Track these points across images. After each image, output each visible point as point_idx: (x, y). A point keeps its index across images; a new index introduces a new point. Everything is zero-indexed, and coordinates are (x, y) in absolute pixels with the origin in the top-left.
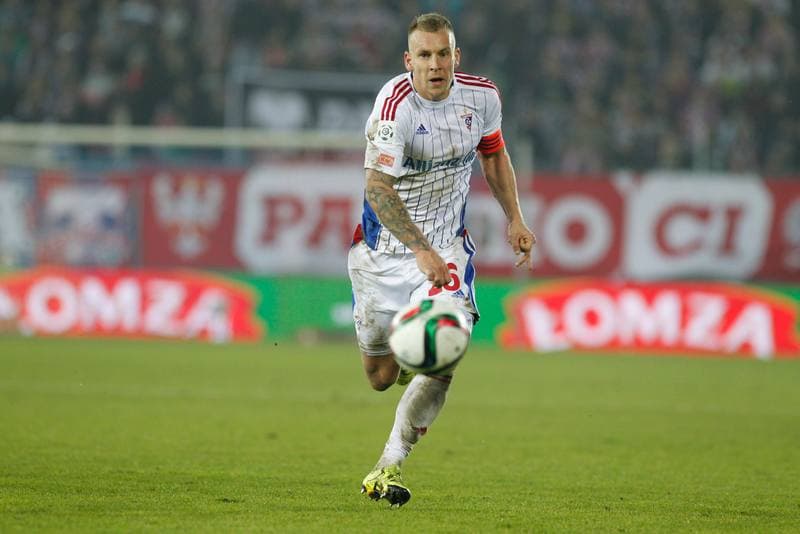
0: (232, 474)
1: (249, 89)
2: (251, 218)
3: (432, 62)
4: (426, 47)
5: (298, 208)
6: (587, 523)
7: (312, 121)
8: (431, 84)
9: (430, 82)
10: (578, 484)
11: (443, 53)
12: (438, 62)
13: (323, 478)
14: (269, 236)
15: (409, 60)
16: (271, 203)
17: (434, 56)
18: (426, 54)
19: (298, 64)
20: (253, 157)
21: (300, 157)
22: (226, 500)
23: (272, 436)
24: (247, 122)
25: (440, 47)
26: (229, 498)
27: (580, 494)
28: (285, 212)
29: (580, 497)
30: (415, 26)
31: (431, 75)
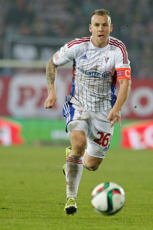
0: (6, 198)
1: (13, 44)
2: (14, 96)
3: (100, 28)
4: (98, 22)
5: (33, 92)
6: (148, 218)
7: (39, 57)
8: (99, 38)
9: (98, 37)
10: (144, 202)
11: (105, 25)
12: (102, 28)
13: (42, 200)
14: (21, 102)
15: (91, 28)
16: (22, 90)
17: (101, 25)
18: (97, 25)
19: (33, 34)
20: (15, 71)
21: (34, 71)
22: (3, 208)
23: (22, 183)
24: (12, 57)
25: (104, 22)
26: (5, 208)
27: (145, 206)
28: (27, 93)
29: (145, 207)
30: (94, 14)
31: (99, 33)
